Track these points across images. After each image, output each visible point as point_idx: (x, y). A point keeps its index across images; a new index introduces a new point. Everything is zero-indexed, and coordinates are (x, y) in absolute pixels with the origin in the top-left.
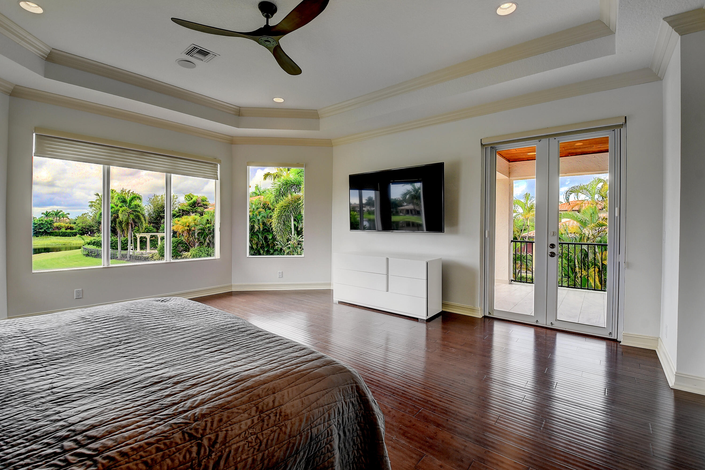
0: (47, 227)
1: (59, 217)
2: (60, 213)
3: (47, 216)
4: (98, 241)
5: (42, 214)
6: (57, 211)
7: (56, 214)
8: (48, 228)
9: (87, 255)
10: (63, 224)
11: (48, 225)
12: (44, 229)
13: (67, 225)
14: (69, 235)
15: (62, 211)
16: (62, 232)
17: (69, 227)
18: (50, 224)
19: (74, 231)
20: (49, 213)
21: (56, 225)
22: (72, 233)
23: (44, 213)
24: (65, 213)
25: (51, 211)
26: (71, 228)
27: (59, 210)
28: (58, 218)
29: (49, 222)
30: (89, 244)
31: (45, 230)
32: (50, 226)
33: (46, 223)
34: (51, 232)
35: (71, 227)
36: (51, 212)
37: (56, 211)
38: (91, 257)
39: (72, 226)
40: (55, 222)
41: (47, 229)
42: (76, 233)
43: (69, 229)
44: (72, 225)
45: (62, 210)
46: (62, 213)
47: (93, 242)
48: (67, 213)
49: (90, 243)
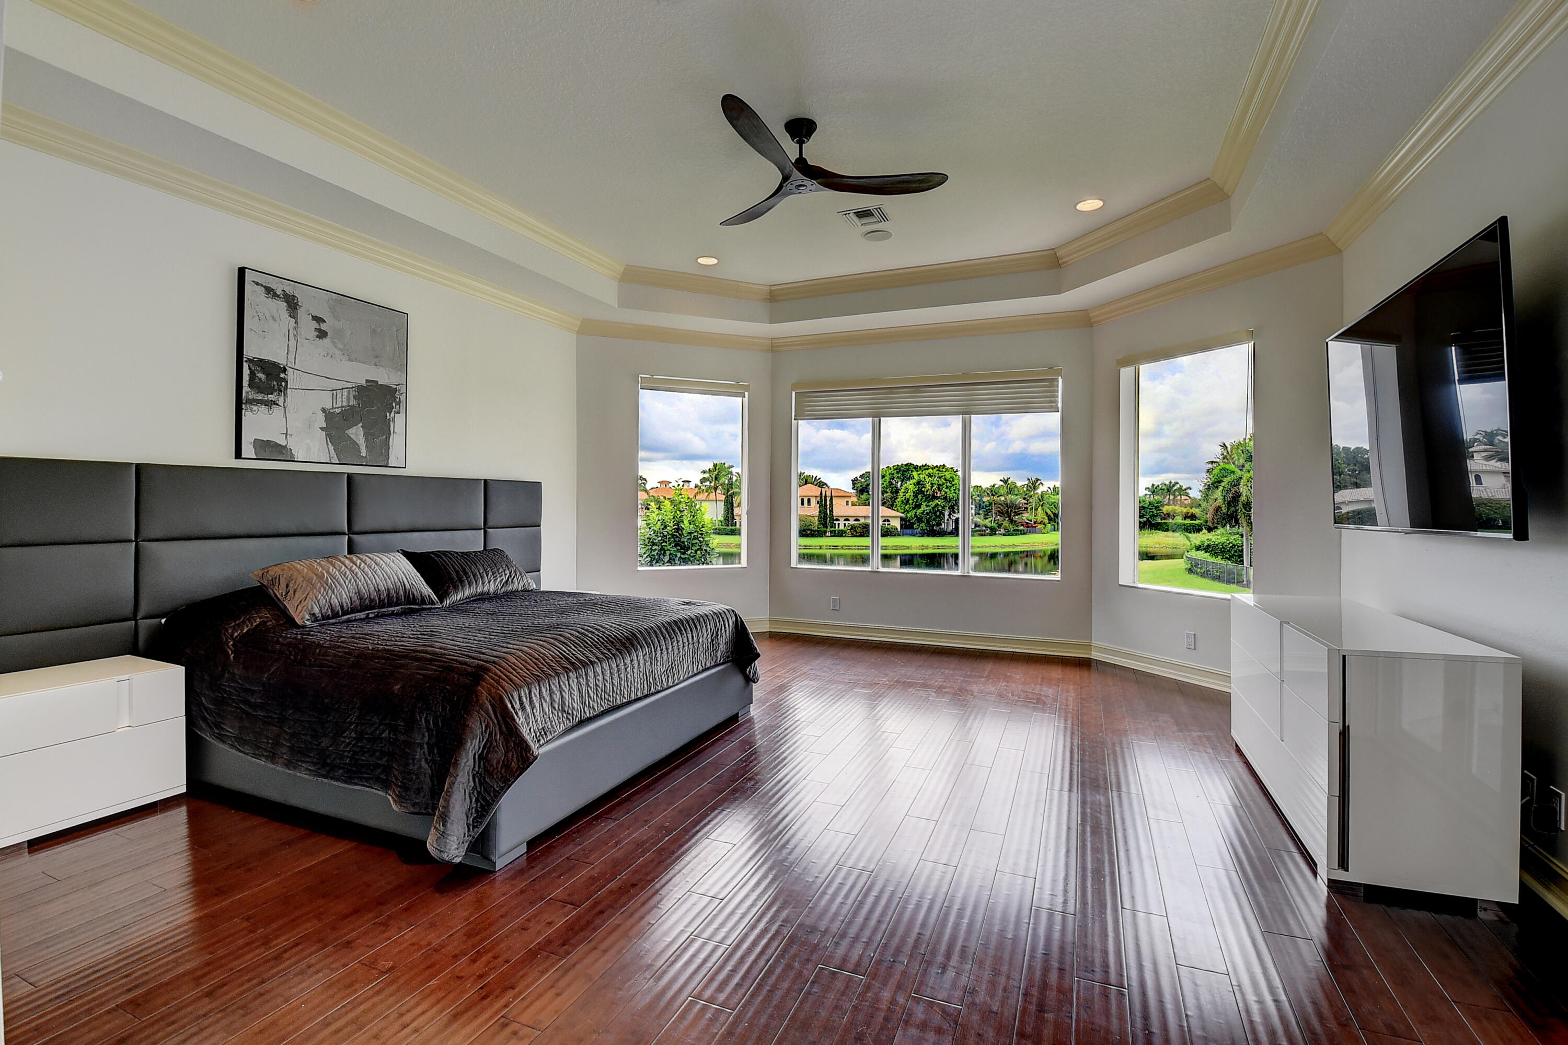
0: (1151, 513)
1: (1174, 495)
2: (1175, 488)
3: (1153, 492)
4: (1216, 543)
5: (1146, 489)
6: (1170, 483)
7: (1168, 489)
8: (1153, 515)
9: (1190, 571)
10: (1178, 509)
11: (1154, 510)
12: (1147, 517)
13: (1185, 510)
14: (1188, 529)
15: (1177, 483)
16: (1175, 524)
17: (1189, 514)
18: (1157, 508)
19: (1197, 522)
20: (1156, 488)
21: (1165, 509)
22: (1194, 526)
23: (1148, 488)
24: (1183, 488)
25: (1159, 484)
26: (1193, 517)
27: (1173, 482)
28: (1172, 497)
29: (1156, 505)
30: (1198, 548)
31: (1148, 519)
32: (1155, 512)
33: (1150, 507)
34: (1158, 524)
35: (1192, 514)
36: (1160, 486)
37: (1167, 483)
38: (1196, 576)
39: (1194, 512)
40: (1166, 505)
41: (1151, 518)
42: (1200, 525)
43: (1189, 517)
44: (1196, 511)
45: (1178, 481)
46: (1178, 486)
47: (1205, 544)
48: (1188, 486)
49: (1200, 546)
